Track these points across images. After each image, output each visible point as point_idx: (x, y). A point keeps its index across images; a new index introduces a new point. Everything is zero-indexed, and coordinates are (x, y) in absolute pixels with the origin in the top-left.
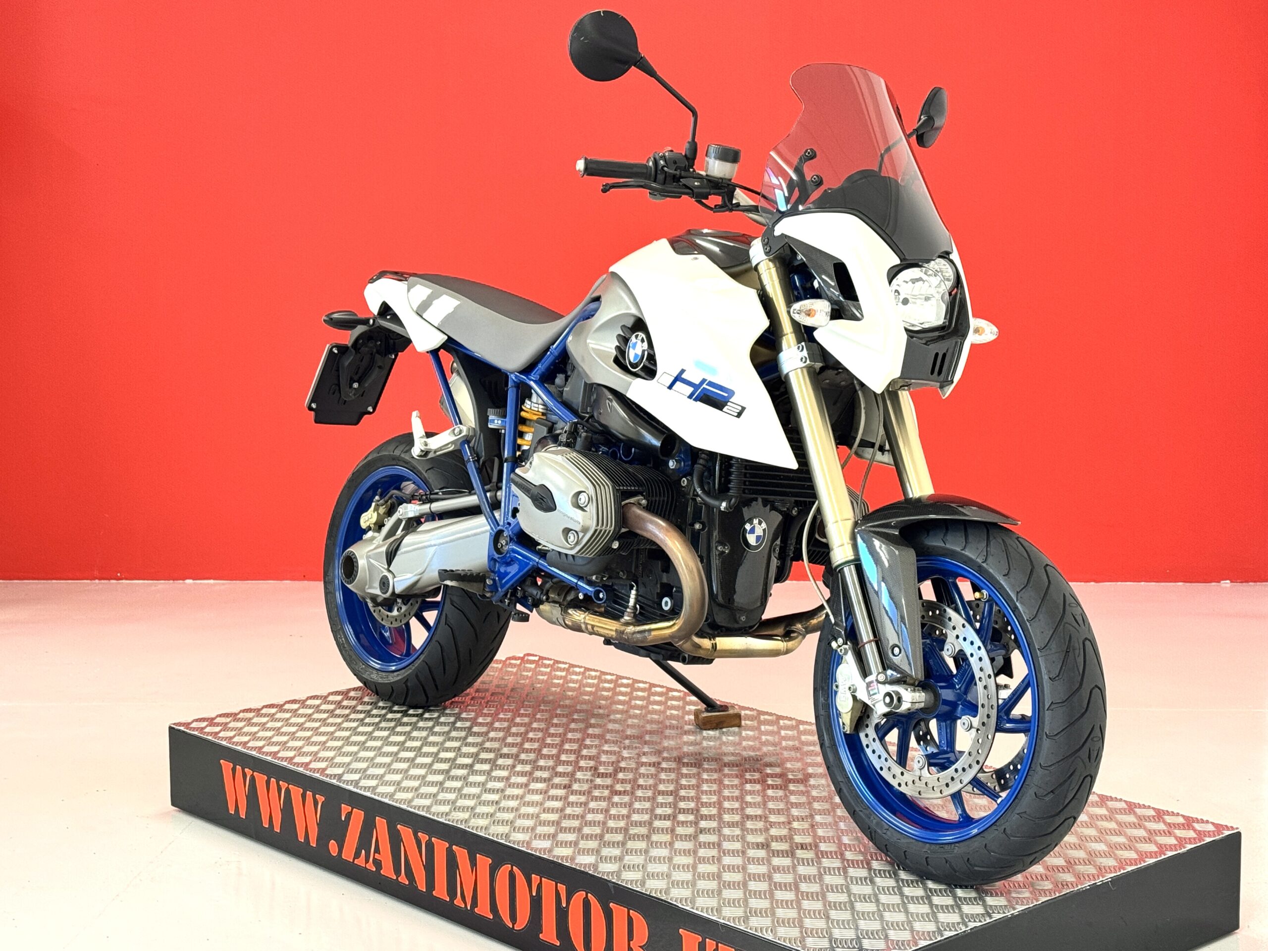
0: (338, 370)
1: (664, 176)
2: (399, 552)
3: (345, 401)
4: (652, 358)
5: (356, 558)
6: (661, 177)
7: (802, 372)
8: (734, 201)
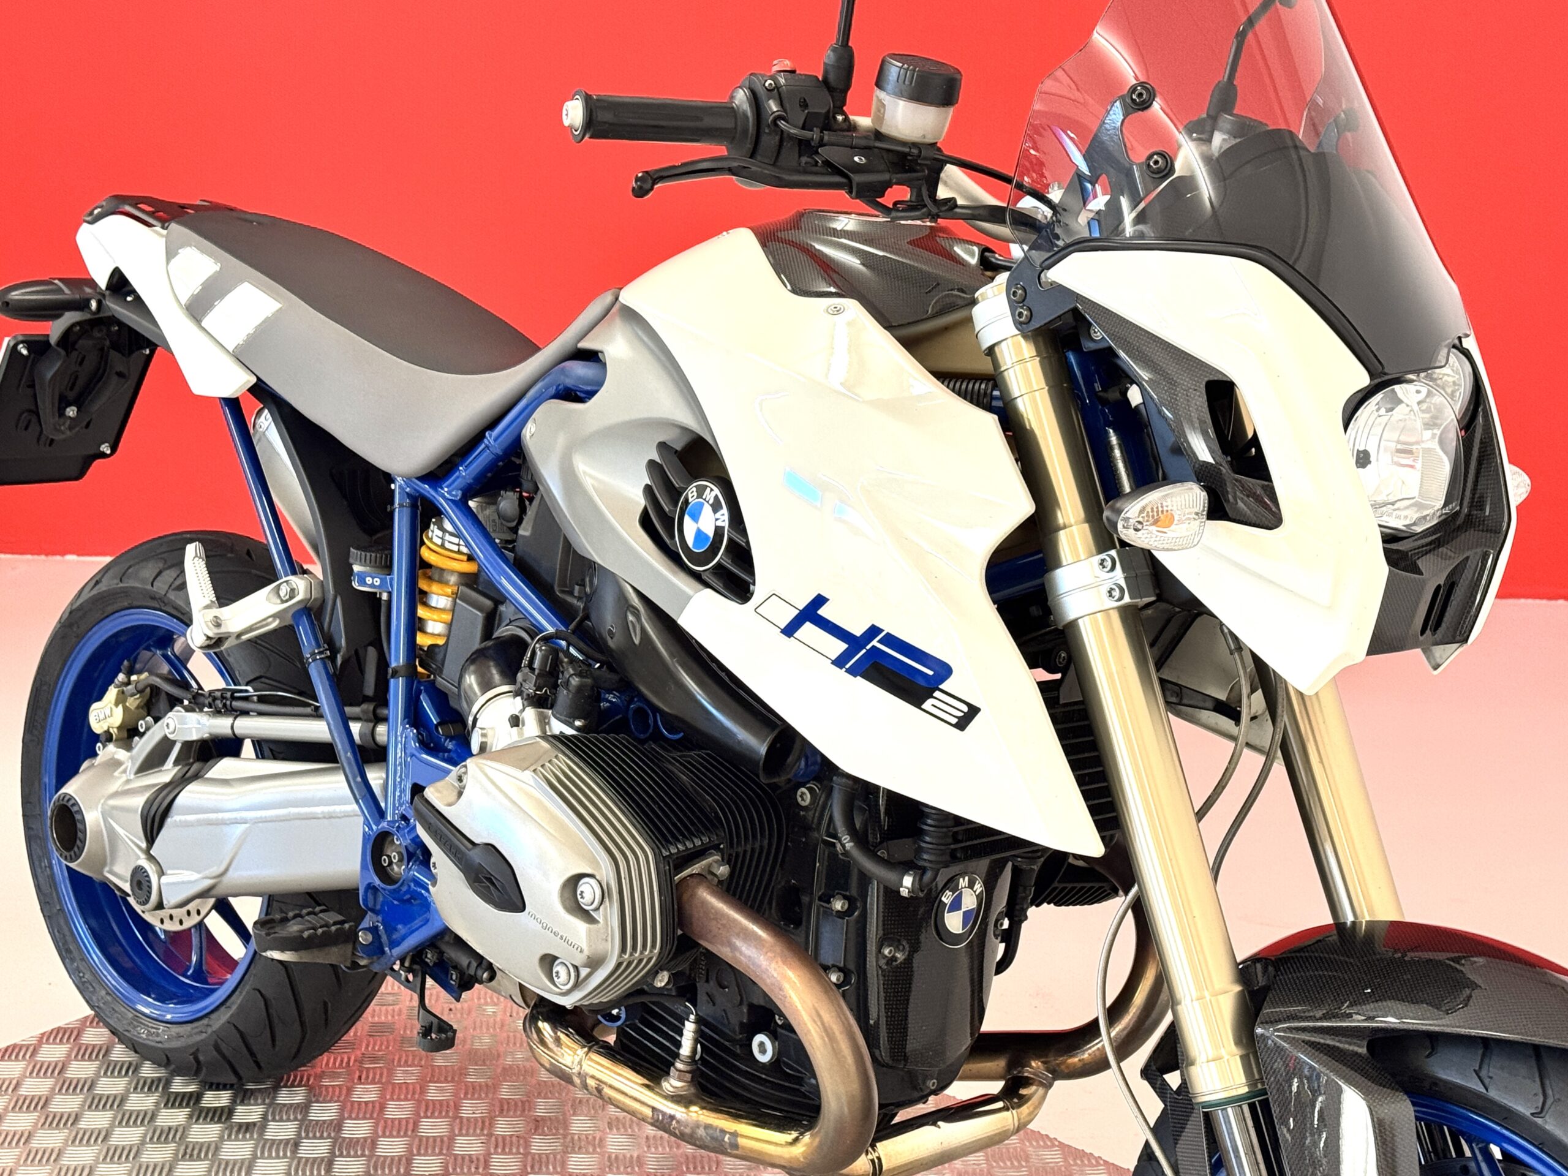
0: (32, 386)
1: (777, 138)
2: (169, 821)
3: (52, 441)
4: (742, 554)
5: (80, 812)
6: (769, 141)
7: (1109, 617)
8: (942, 193)
